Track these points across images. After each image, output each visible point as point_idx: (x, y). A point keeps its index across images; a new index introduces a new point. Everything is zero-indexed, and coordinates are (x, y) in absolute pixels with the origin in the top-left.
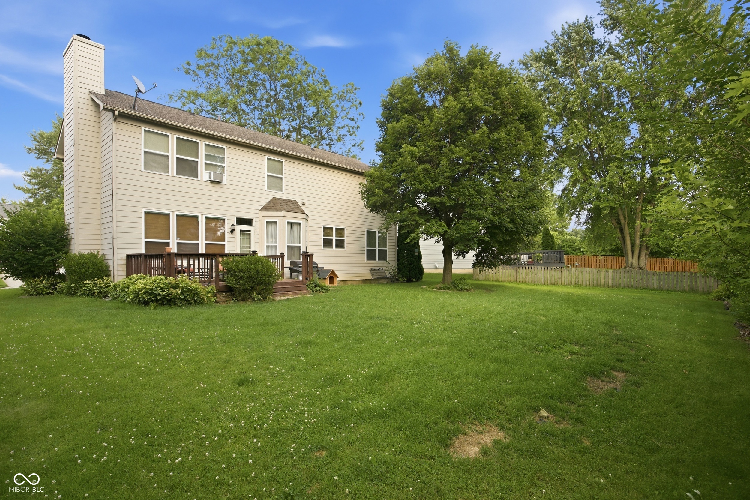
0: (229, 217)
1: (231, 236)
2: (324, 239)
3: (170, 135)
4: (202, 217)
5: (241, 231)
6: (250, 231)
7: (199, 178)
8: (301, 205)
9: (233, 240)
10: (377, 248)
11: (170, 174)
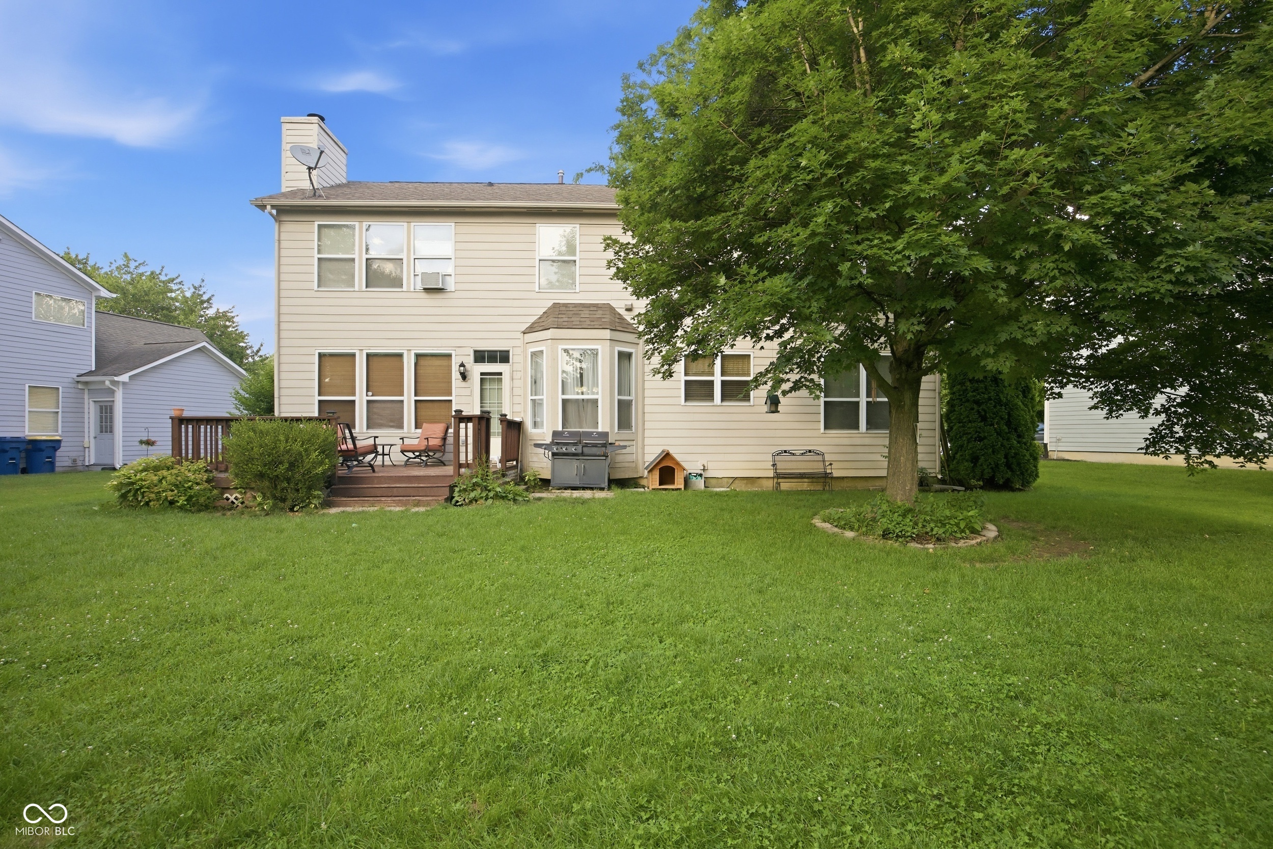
0: (459, 351)
1: (464, 384)
2: (686, 382)
3: (357, 224)
4: (409, 355)
5: (482, 374)
6: (500, 374)
7: (405, 288)
8: (622, 312)
9: (467, 392)
10: (863, 400)
11: (357, 288)
